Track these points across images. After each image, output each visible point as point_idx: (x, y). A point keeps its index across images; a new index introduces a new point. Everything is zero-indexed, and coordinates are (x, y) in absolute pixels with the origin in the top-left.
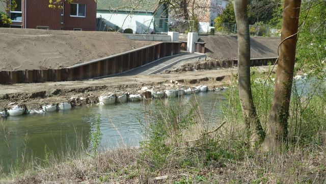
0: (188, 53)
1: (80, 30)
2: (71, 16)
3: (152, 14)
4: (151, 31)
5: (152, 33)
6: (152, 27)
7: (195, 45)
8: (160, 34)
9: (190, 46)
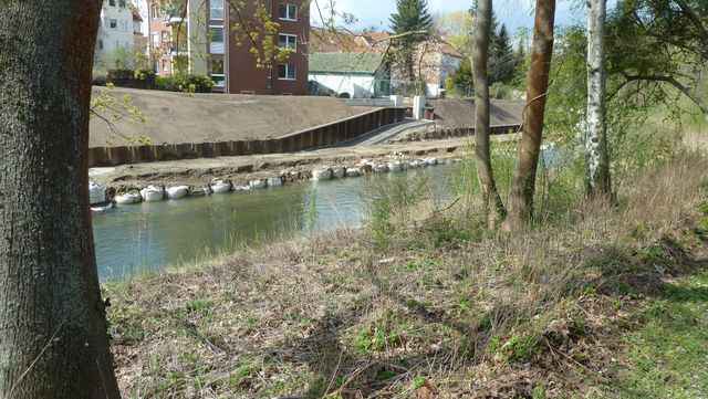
0: (415, 121)
2: (279, 79)
3: (373, 75)
4: (371, 95)
5: (372, 97)
6: (372, 91)
7: (422, 110)
8: (382, 98)
9: (416, 113)
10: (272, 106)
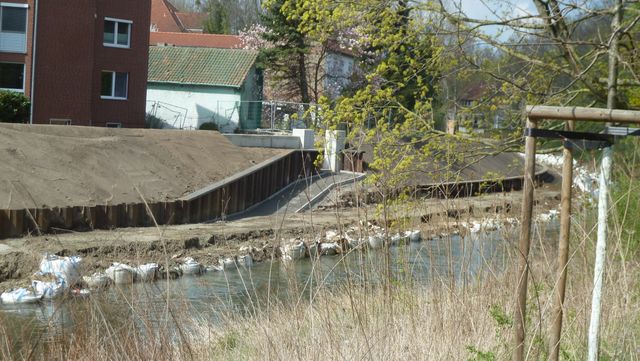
1: (115, 126)
2: (103, 97)
3: (236, 90)
4: (233, 128)
5: (236, 131)
6: (235, 119)
7: (341, 157)
8: (256, 133)
10: (142, 146)
